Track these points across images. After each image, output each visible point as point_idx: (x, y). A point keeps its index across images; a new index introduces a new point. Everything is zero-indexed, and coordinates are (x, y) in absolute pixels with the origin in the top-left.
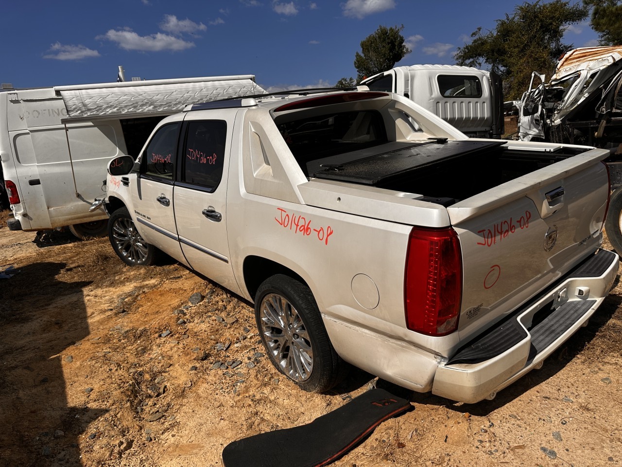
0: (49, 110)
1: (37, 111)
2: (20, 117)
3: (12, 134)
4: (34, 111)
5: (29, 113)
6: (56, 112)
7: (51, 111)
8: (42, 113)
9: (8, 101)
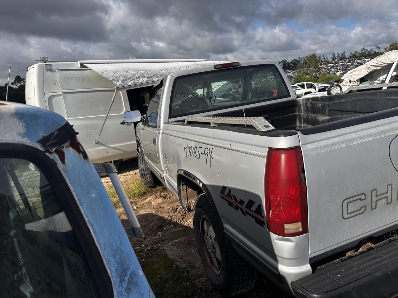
0: (76, 77)
1: (68, 78)
2: (53, 82)
3: (48, 95)
4: (66, 78)
5: (62, 79)
6: (81, 79)
7: (78, 78)
8: (72, 79)
9: (45, 70)
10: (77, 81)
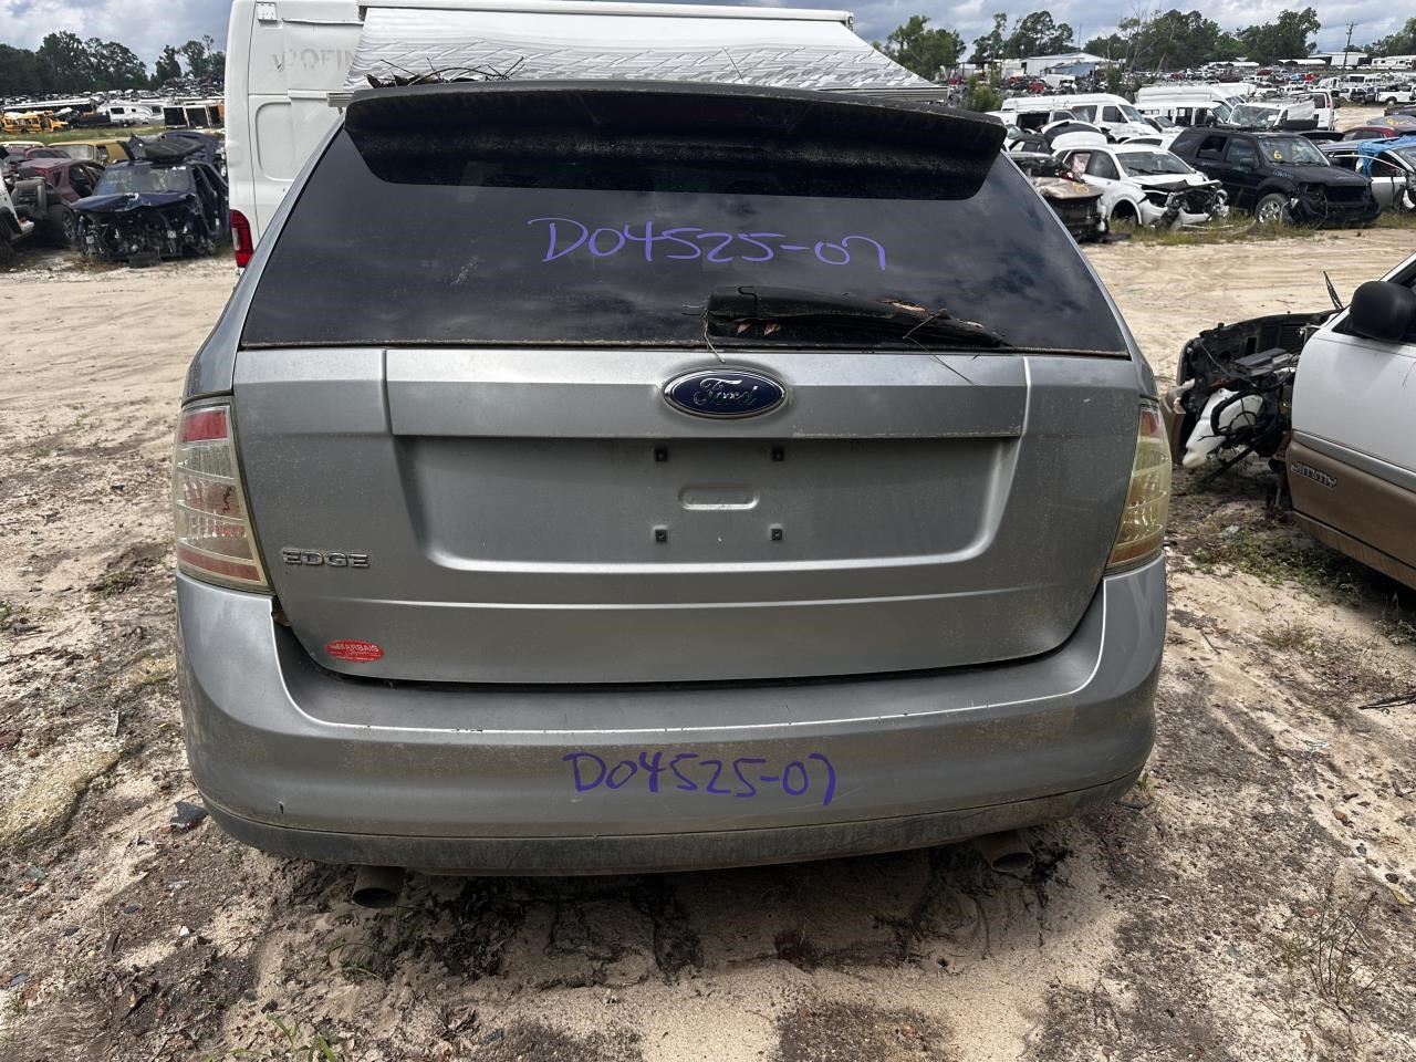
1: (312, 51)
2: (276, 61)
3: (256, 101)
4: (307, 50)
5: (295, 55)
7: (343, 54)
8: (324, 57)
9: (256, 22)
10: (340, 64)
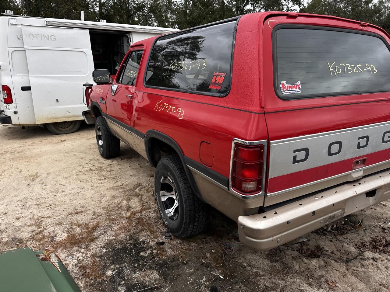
0: (41, 35)
1: (32, 34)
2: (18, 37)
3: (11, 50)
4: (30, 34)
5: (26, 35)
6: (46, 37)
7: (43, 36)
8: (36, 36)
9: (9, 24)
10: (42, 39)
